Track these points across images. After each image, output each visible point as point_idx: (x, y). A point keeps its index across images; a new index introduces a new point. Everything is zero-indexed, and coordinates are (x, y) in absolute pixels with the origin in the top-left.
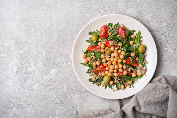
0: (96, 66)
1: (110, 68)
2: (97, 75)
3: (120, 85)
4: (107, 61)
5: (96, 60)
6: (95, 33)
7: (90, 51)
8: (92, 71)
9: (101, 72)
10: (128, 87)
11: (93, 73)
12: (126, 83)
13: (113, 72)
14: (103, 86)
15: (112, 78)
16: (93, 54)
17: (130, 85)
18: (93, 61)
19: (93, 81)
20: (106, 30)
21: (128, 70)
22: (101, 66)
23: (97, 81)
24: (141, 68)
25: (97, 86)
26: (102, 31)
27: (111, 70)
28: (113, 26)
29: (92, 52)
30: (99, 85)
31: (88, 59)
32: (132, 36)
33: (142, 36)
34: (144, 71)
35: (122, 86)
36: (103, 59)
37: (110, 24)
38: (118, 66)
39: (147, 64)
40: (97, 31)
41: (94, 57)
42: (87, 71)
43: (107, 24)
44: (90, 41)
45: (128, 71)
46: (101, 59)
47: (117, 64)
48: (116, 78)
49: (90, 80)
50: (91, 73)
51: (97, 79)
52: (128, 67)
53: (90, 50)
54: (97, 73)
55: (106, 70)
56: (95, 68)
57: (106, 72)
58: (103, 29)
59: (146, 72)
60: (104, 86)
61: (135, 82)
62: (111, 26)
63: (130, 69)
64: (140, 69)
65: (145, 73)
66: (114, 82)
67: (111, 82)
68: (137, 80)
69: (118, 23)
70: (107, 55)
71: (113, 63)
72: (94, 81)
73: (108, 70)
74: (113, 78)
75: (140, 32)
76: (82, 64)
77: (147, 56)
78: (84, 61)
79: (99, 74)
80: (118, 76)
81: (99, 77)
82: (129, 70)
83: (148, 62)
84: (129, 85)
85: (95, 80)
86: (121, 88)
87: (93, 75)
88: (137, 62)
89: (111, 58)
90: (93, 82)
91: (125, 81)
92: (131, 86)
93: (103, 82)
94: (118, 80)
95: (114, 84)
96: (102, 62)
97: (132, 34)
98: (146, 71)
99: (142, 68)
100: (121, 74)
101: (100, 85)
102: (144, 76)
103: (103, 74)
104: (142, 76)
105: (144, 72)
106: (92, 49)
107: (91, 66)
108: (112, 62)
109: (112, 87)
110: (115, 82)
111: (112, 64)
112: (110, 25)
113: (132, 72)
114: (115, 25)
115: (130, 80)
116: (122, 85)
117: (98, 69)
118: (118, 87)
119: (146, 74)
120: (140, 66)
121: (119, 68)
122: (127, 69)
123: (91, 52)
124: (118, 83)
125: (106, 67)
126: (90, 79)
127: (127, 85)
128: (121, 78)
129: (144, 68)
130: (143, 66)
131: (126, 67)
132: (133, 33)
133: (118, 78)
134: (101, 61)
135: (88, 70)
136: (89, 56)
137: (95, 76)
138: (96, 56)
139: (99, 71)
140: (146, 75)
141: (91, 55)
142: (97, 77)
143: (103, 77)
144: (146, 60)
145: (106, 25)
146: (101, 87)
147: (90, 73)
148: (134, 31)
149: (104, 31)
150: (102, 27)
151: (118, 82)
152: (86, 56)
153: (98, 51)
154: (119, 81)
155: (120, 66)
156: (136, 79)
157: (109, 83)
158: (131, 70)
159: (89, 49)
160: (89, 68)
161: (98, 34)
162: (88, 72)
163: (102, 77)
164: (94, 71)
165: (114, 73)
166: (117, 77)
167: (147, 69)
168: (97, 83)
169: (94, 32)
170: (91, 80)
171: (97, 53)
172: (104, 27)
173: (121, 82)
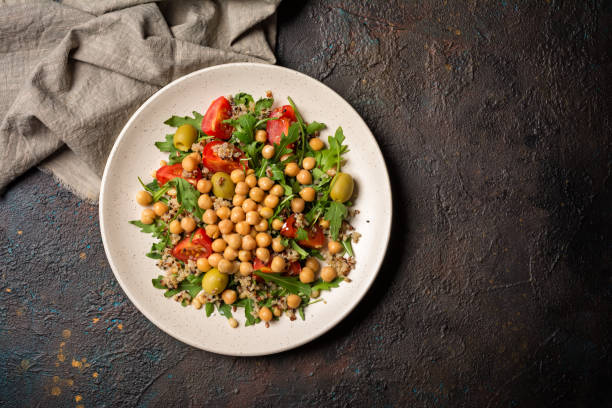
0: (182, 234)
1: (227, 245)
2: (183, 267)
3: (256, 309)
4: (218, 220)
5: (184, 215)
6: (189, 122)
7: (163, 183)
8: (166, 250)
9: (197, 255)
10: (285, 318)
11: (170, 260)
12: (279, 303)
13: (237, 259)
14: (201, 307)
15: (230, 281)
16: (173, 192)
17: (294, 311)
18: (172, 216)
19: (166, 286)
20: (225, 113)
21: (289, 257)
22: (198, 236)
23: (180, 286)
24: (334, 255)
25: (179, 304)
26: (211, 117)
27: (229, 252)
28: (252, 105)
29: (172, 185)
30: (187, 302)
31: (158, 208)
32: (314, 144)
33: (346, 147)
34: (344, 267)
35: (264, 313)
36: (204, 211)
37: (241, 96)
38: (254, 238)
39: (357, 241)
40: (198, 115)
41: (175, 201)
42: (149, 250)
43: (234, 96)
44: (168, 146)
45: (287, 261)
46: (200, 211)
47: (254, 233)
48: (244, 282)
49: (157, 283)
50: (164, 257)
51: (180, 279)
52: (291, 246)
53: (164, 180)
54: (181, 258)
55: (213, 252)
56: (179, 242)
57: (213, 258)
58: (217, 108)
59: (353, 271)
60: (204, 307)
61: (312, 300)
62: (247, 103)
63: (295, 254)
64: (331, 258)
65: (346, 274)
66: (238, 295)
67: (229, 296)
68: (319, 296)
69: (270, 95)
70: (220, 199)
71: (239, 227)
72: (170, 287)
73: (222, 253)
74: (236, 281)
75: (340, 132)
76: (133, 222)
77: (357, 216)
78: (142, 213)
79: (190, 264)
80: (251, 275)
81: (187, 275)
82: (293, 256)
83: (360, 236)
84: (288, 309)
85: (174, 283)
86: (259, 320)
87: (170, 266)
88: (324, 232)
89: (234, 209)
90: (165, 291)
91: (276, 297)
92: (298, 315)
93: (201, 293)
94: (251, 289)
95: (238, 302)
96: (202, 224)
97: (313, 136)
98: (351, 265)
99: (338, 256)
100: (263, 269)
101: (191, 301)
102: (343, 284)
103: (201, 262)
104: (335, 280)
105: (344, 269)
106: (169, 177)
107: (164, 234)
108: (234, 224)
109: (232, 311)
110: (242, 296)
111: (233, 231)
112: (242, 99)
113: (302, 263)
114: (261, 101)
115: (295, 291)
116: (264, 309)
117: (187, 244)
118: (252, 313)
119: (350, 276)
120: (333, 246)
121: (257, 247)
122: (284, 252)
123: (167, 184)
124: (252, 301)
125: (212, 240)
126: (156, 277)
127: (282, 311)
128: (265, 284)
129: (346, 256)
130: (342, 250)
131: (282, 244)
132: (318, 135)
133: (252, 282)
134: (201, 216)
135: (154, 248)
136: (161, 199)
137: (175, 270)
138: (184, 201)
139: (190, 252)
140: (350, 281)
141: (168, 198)
142: (183, 275)
143: (203, 274)
144: (352, 228)
145: (227, 97)
146: (192, 308)
147: (160, 257)
148: (323, 127)
149: (217, 116)
150: (214, 104)
151: (251, 296)
152: (149, 200)
153: (192, 184)
154: (257, 293)
155: (262, 239)
156: (314, 290)
157: (220, 295)
158: (300, 256)
159: (161, 174)
160: (157, 241)
161: (199, 126)
162: (153, 255)
163: (196, 275)
164: (172, 252)
165: (238, 263)
166: (249, 278)
167: (356, 260)
168: (179, 294)
169: (186, 118)
170: (161, 282)
171: (184, 189)
172: (220, 102)
173: (262, 297)
